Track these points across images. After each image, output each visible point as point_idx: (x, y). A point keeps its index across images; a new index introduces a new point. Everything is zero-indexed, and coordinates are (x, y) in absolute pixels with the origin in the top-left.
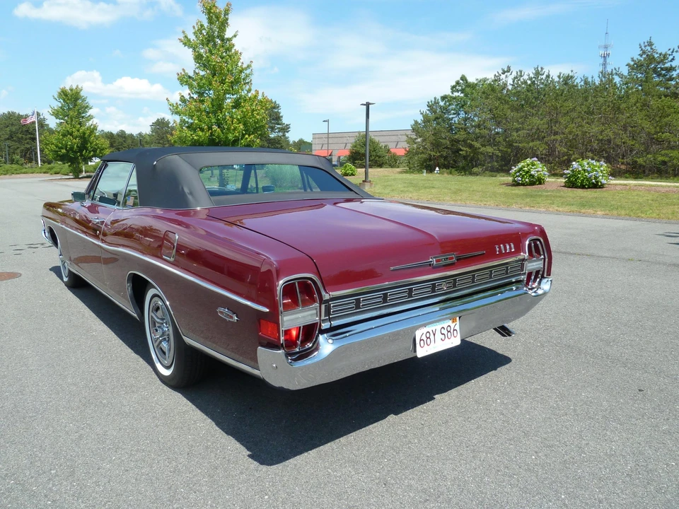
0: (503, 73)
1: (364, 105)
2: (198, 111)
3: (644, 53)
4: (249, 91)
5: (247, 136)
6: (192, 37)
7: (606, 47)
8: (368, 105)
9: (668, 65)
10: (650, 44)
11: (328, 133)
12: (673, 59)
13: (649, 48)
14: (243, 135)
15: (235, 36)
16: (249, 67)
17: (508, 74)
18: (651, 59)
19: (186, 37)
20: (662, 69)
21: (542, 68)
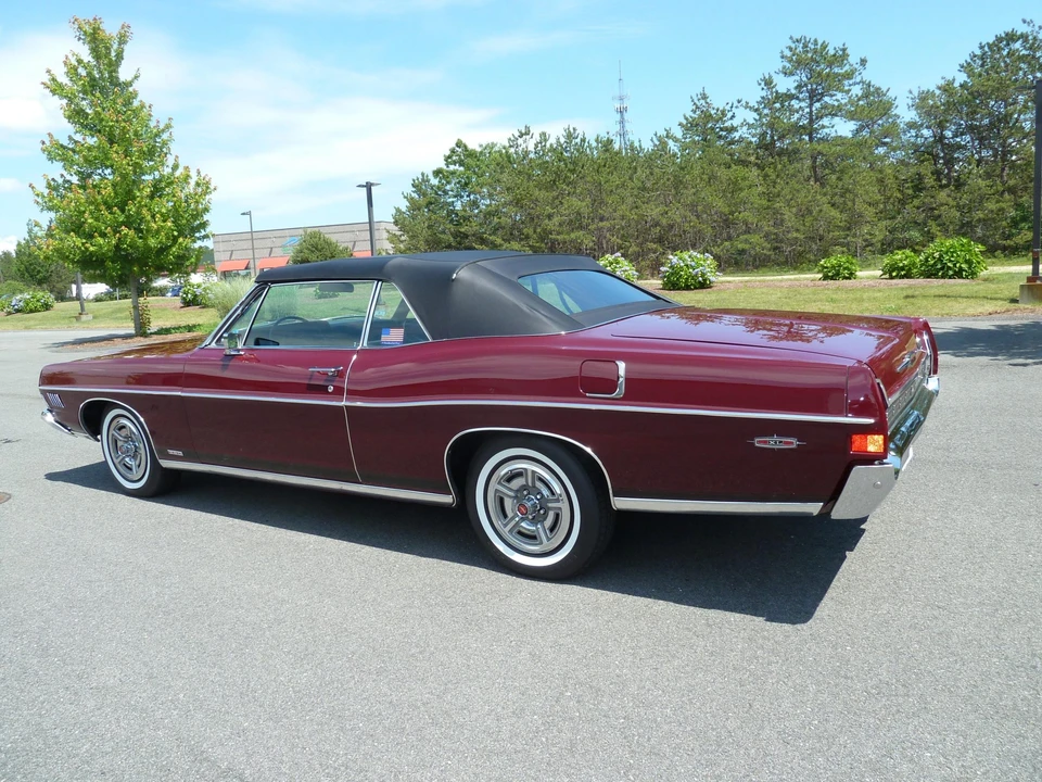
0: (520, 137)
1: (363, 186)
2: (92, 203)
3: (697, 108)
4: (175, 167)
5: (181, 240)
6: (64, 79)
7: (621, 99)
8: (369, 186)
9: (728, 124)
10: (704, 97)
11: (252, 232)
12: (733, 117)
13: (702, 102)
14: (175, 239)
15: (136, 77)
16: (168, 127)
17: (528, 137)
18: (707, 117)
19: (54, 80)
20: (721, 129)
21: (574, 129)
